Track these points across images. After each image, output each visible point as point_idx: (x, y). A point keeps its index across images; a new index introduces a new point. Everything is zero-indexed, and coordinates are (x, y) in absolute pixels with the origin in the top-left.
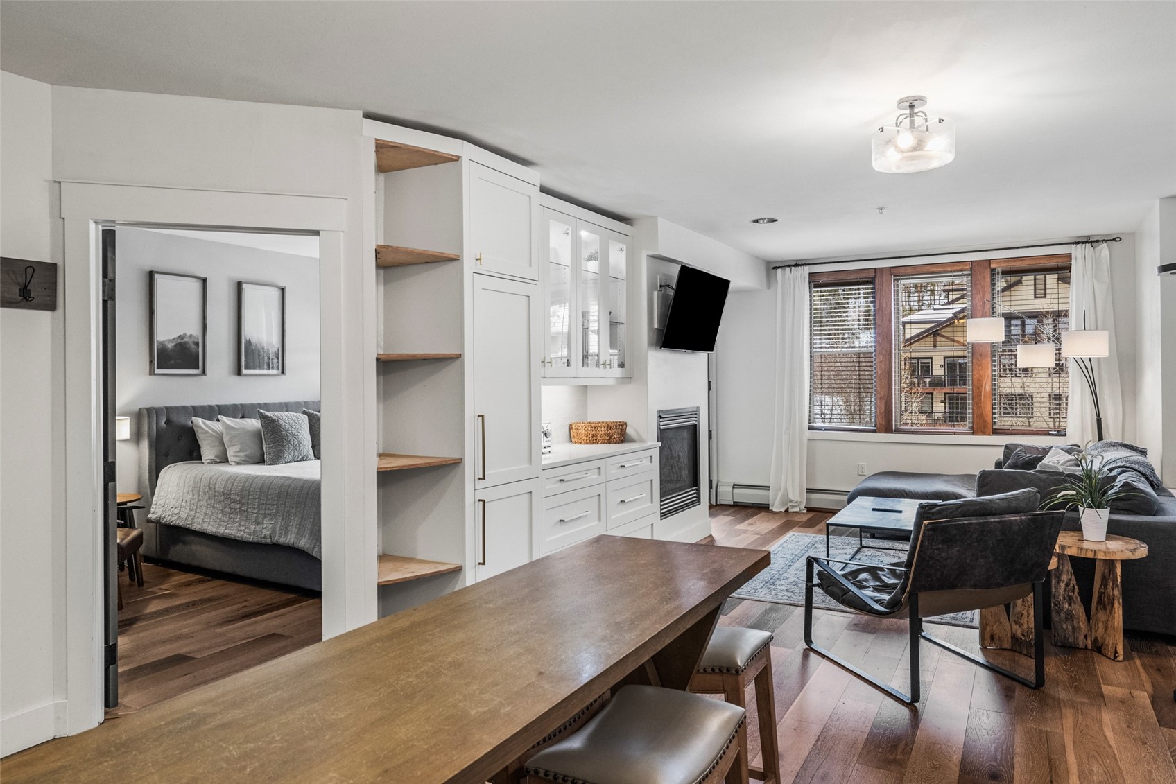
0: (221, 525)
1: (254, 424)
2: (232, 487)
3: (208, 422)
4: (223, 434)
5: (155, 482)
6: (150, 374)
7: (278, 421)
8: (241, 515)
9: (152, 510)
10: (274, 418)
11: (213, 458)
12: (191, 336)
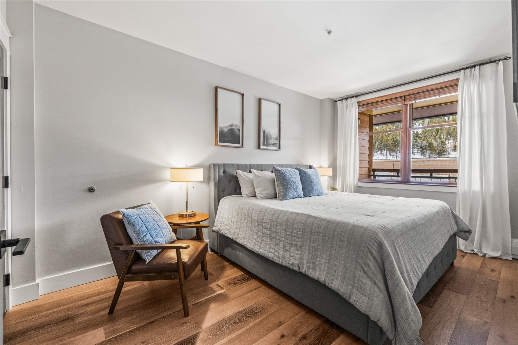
0: (256, 244)
1: (270, 175)
2: (263, 217)
3: (245, 173)
4: (253, 180)
5: (217, 206)
6: (216, 145)
7: (285, 173)
8: (271, 240)
9: (215, 224)
10: (282, 171)
11: (248, 194)
12: (236, 125)
